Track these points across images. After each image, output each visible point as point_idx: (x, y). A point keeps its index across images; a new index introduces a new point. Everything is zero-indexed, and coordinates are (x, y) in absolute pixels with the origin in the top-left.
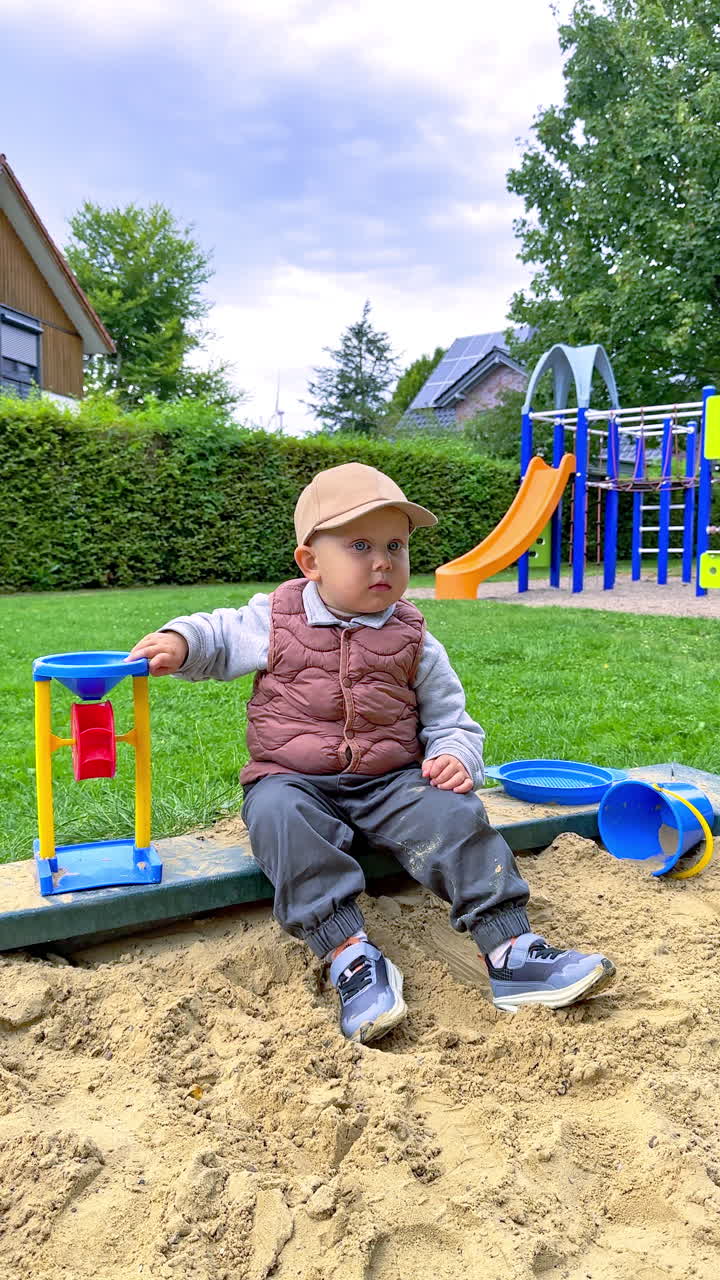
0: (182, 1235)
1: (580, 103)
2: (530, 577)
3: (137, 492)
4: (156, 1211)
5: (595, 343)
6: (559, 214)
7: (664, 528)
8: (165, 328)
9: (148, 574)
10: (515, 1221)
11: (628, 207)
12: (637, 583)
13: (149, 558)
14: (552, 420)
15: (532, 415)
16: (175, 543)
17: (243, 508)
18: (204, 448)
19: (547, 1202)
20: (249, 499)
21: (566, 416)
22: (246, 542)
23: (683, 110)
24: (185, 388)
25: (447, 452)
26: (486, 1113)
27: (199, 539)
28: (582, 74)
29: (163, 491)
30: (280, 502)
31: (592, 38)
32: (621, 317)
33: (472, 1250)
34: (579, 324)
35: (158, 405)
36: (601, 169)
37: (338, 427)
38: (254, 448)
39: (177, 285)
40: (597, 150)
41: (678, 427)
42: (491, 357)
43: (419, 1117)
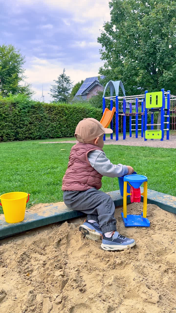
0: (26, 311)
1: (114, 21)
2: (106, 137)
3: (7, 118)
4: (19, 305)
5: (120, 80)
6: (110, 48)
7: (137, 124)
8: (13, 76)
9: (11, 138)
10: (103, 301)
11: (126, 47)
12: (131, 137)
13: (11, 134)
14: (110, 99)
15: (105, 98)
16: (18, 130)
17: (35, 121)
18: (24, 106)
19: (111, 295)
20: (36, 119)
21: (113, 98)
22: (36, 130)
23: (139, 23)
24: (19, 90)
25: (85, 106)
26: (96, 275)
27: (24, 129)
28: (115, 14)
29: (14, 117)
30: (44, 119)
31: (117, 5)
32: (125, 74)
33: (94, 308)
34: (116, 75)
35: (12, 96)
36: (120, 38)
37: (58, 100)
38: (37, 106)
39: (16, 65)
40: (119, 33)
41: (139, 100)
42: (95, 83)
43: (81, 277)
